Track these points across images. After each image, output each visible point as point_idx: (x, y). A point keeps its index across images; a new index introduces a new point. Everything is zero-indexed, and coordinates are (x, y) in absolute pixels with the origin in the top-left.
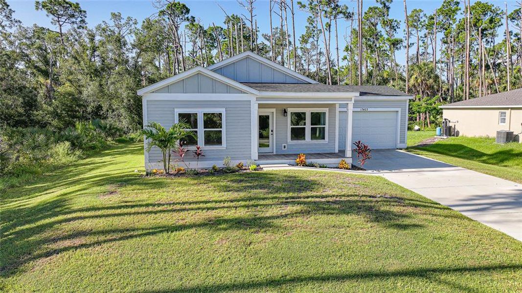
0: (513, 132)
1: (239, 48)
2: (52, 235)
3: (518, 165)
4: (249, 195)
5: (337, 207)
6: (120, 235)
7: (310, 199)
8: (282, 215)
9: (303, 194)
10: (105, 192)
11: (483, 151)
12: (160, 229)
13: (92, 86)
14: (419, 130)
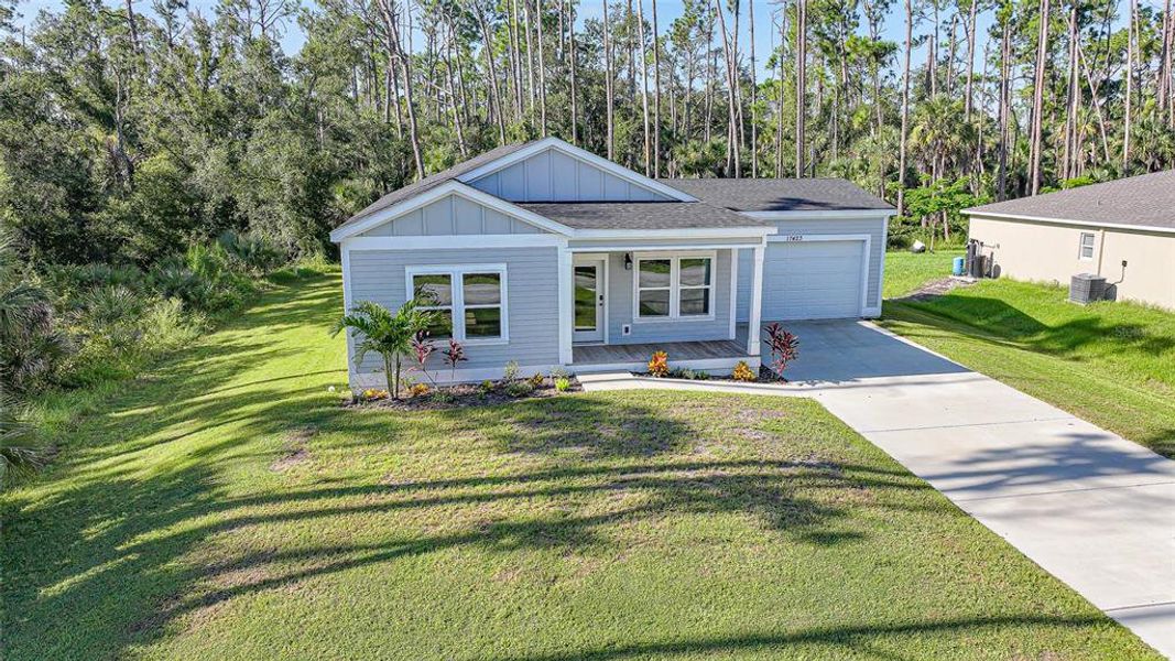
0: (1104, 280)
1: (533, 52)
2: (208, 559)
3: (1101, 356)
4: (553, 463)
5: (715, 493)
6: (328, 561)
7: (666, 474)
8: (613, 515)
9: (655, 461)
10: (282, 453)
11: (1039, 320)
12: (397, 548)
13: (213, 159)
14: (923, 250)
